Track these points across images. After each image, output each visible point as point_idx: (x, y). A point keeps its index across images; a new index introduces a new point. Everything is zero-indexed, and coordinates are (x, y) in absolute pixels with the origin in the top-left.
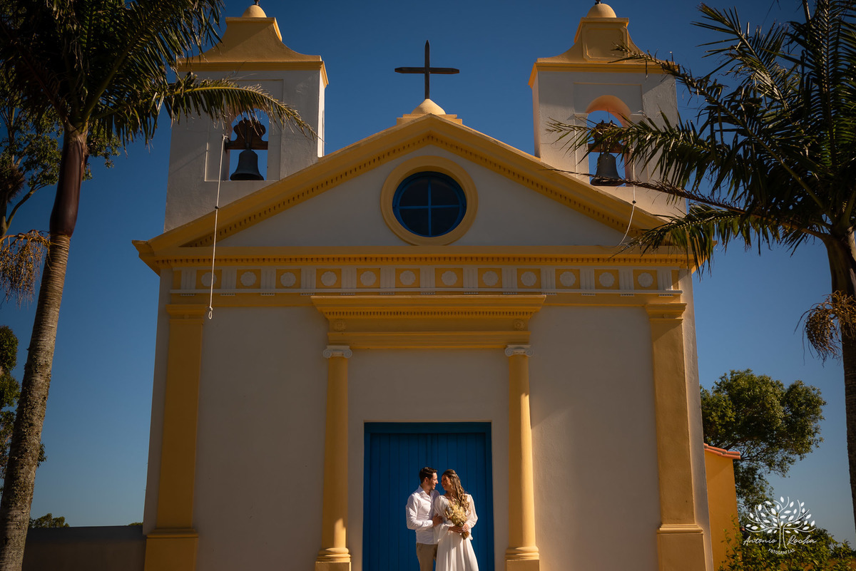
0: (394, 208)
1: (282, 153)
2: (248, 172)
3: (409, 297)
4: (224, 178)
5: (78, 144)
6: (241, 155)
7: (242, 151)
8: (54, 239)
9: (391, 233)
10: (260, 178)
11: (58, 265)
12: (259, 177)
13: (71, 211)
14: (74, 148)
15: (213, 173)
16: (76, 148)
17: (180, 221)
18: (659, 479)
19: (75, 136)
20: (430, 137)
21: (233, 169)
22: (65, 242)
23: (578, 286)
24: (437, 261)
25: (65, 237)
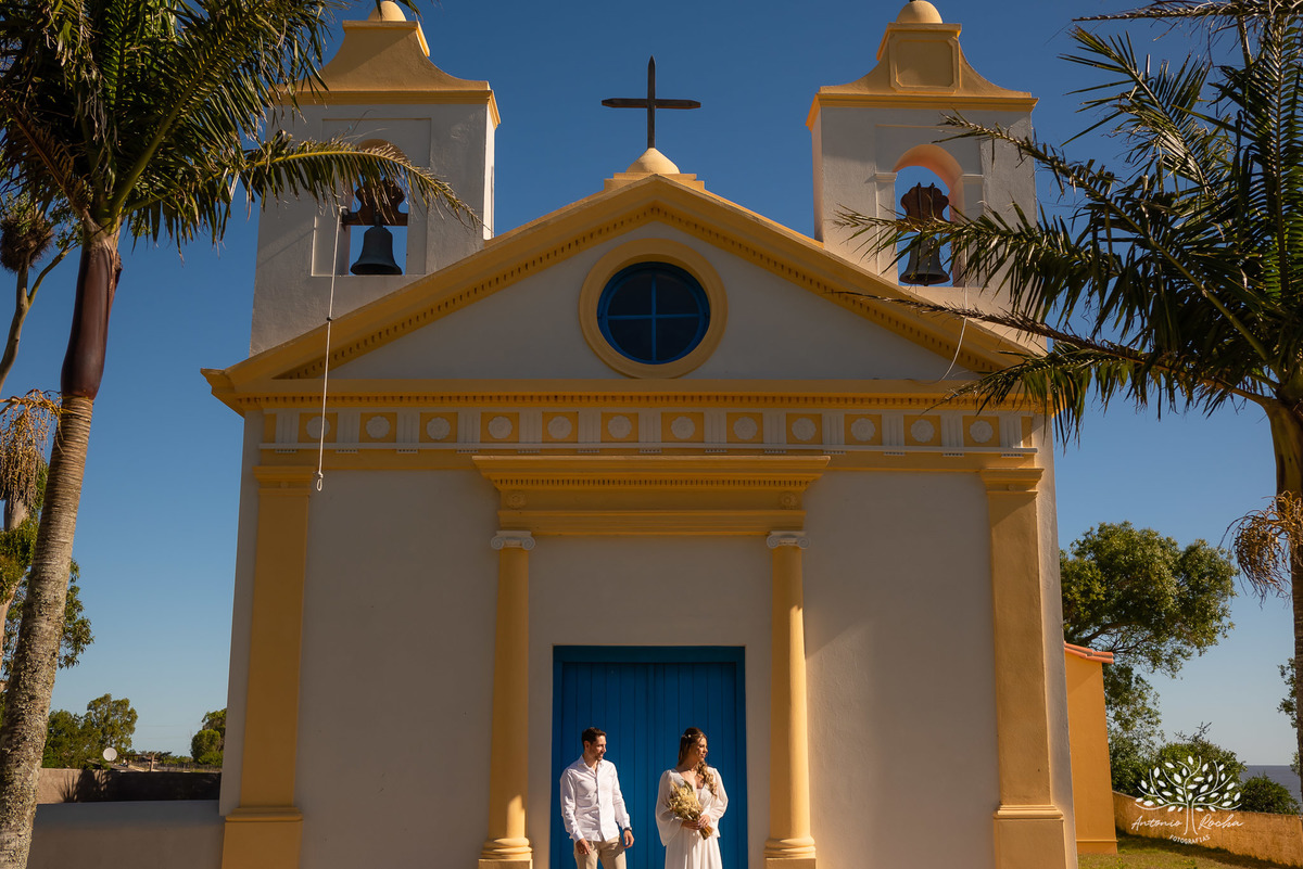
0: (600, 318)
1: (430, 232)
2: (377, 262)
3: (622, 458)
4: (341, 270)
5: (104, 253)
6: (367, 233)
7: (368, 227)
9: (595, 358)
10: (395, 270)
12: (393, 270)
14: (98, 259)
15: (323, 263)
16: (102, 259)
17: (273, 339)
18: (998, 736)
19: (100, 241)
20: (655, 211)
21: (355, 256)
23: (878, 440)
24: (665, 401)
25: (85, 401)
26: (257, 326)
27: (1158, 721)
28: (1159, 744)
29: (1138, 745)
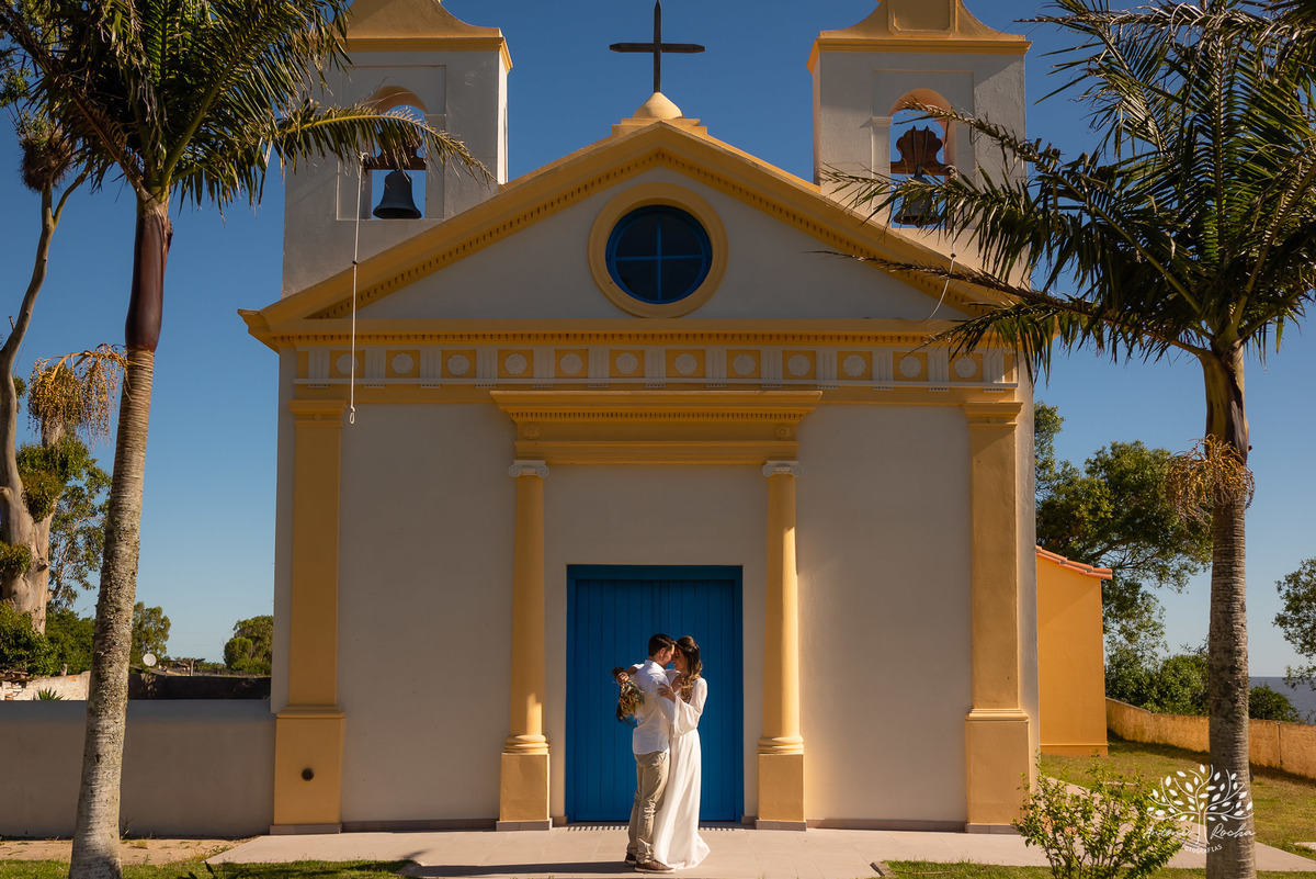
0: (608, 259)
1: (446, 177)
2: (398, 206)
3: (628, 392)
4: (364, 215)
5: (156, 219)
6: (388, 179)
7: (388, 172)
8: (131, 356)
9: (603, 300)
10: (415, 214)
11: (140, 392)
12: (413, 214)
13: (152, 317)
14: (151, 226)
15: (348, 209)
16: (155, 224)
17: (305, 282)
18: (972, 647)
19: (153, 208)
20: (660, 156)
21: (376, 201)
22: (147, 359)
23: (869, 376)
24: (669, 339)
25: (147, 353)
26: (288, 269)
27: (1162, 633)
28: (1162, 654)
29: (1142, 657)
